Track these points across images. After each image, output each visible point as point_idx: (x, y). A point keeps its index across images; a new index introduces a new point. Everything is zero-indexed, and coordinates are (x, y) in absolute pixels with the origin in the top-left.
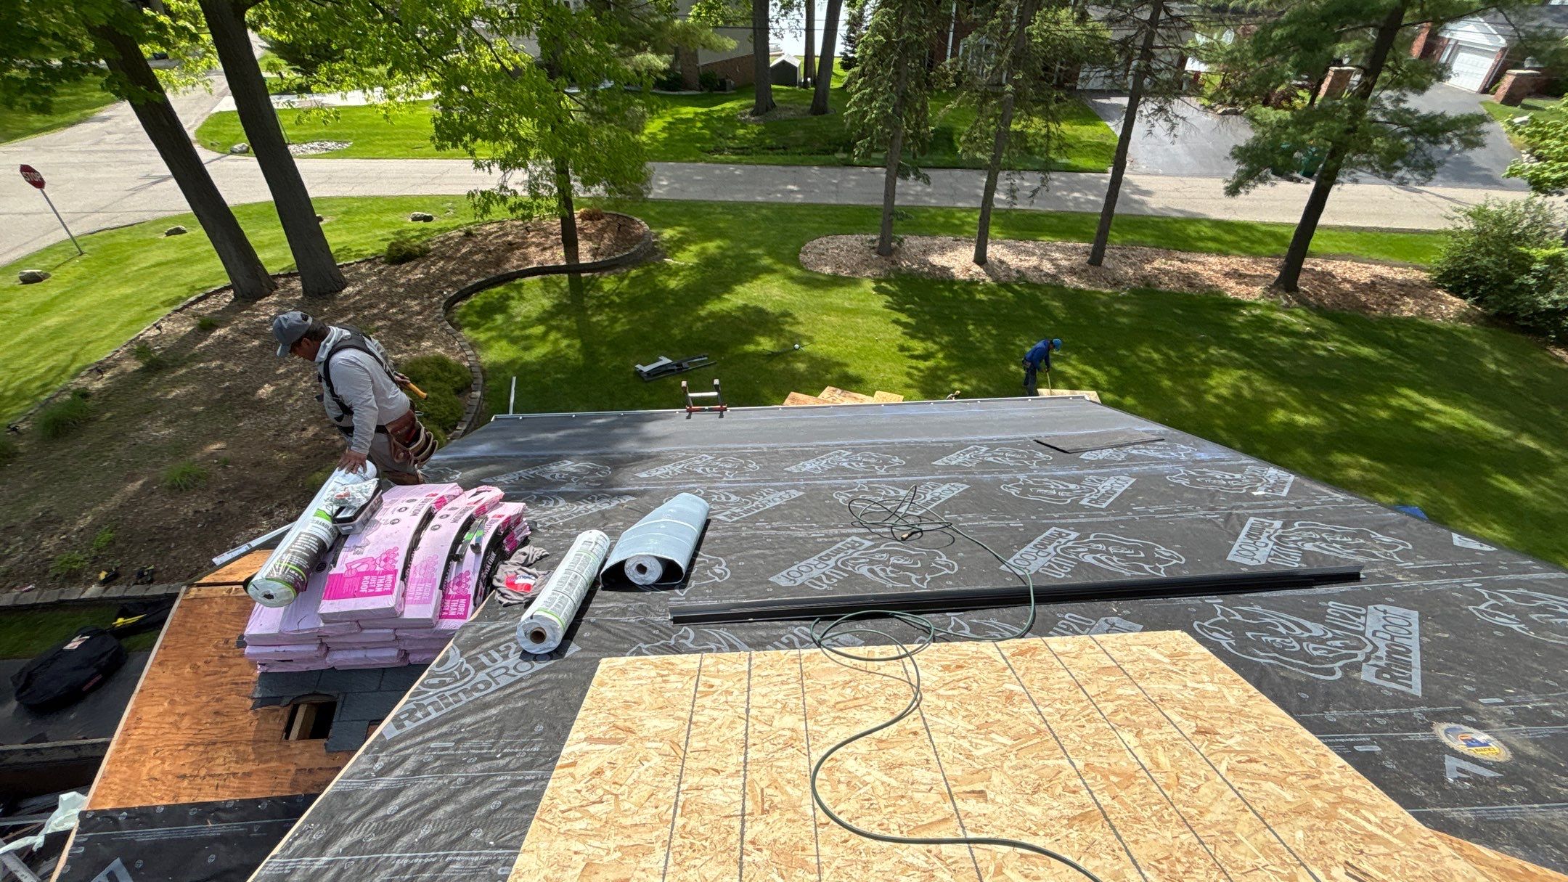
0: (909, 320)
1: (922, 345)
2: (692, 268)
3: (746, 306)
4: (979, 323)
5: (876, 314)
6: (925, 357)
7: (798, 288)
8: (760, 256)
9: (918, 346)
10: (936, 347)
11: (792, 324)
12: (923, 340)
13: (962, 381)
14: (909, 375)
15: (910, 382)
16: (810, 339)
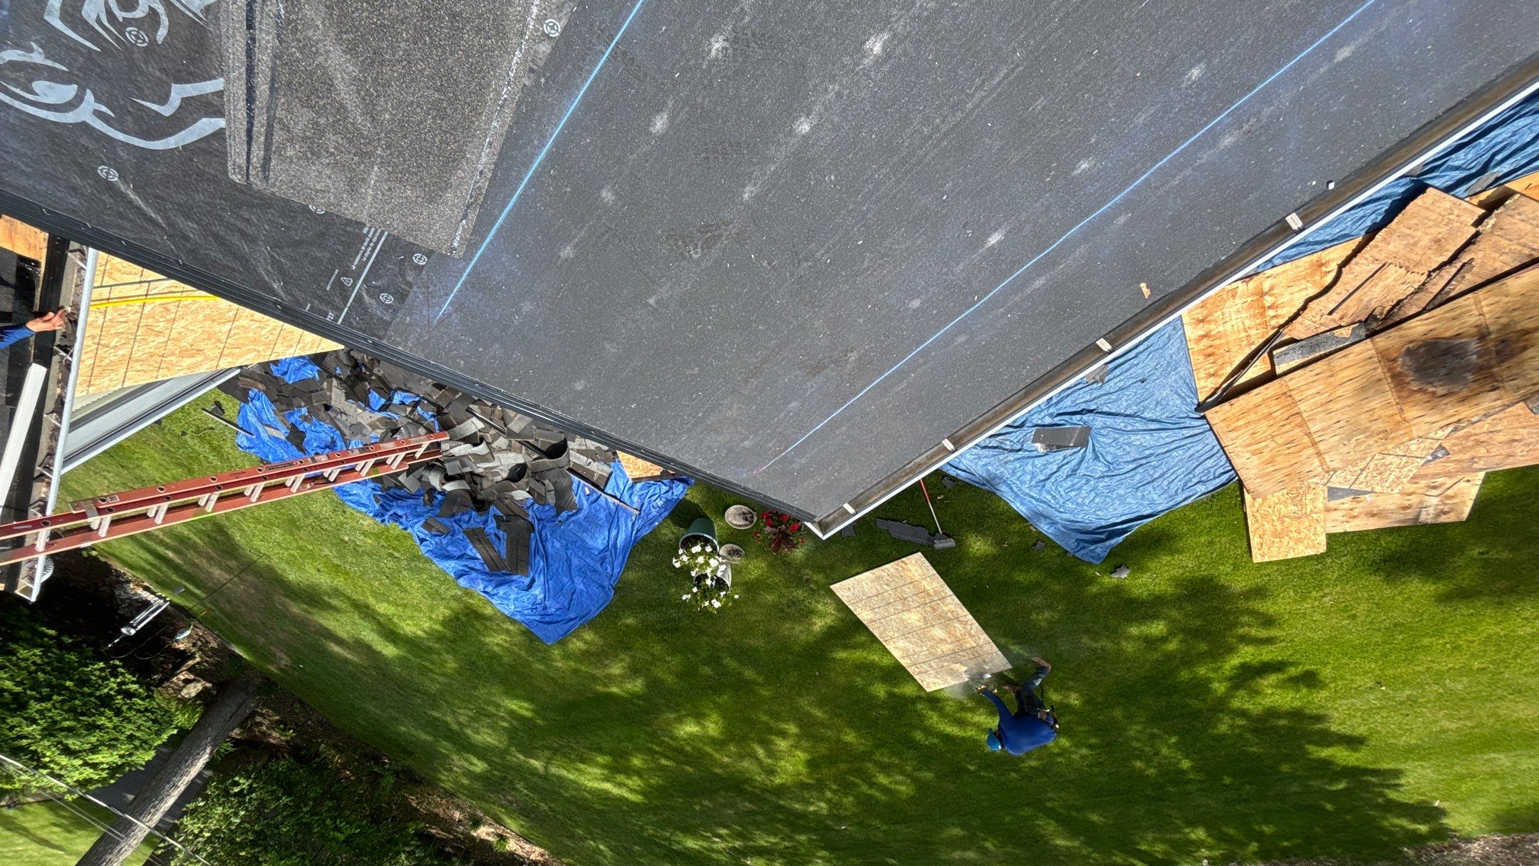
0: (1325, 753)
1: (1267, 702)
4: (1175, 776)
5: (1409, 752)
6: (1248, 675)
9: (1275, 695)
10: (1236, 704)
12: (1272, 713)
13: (1150, 642)
14: (1268, 621)
15: (1259, 606)
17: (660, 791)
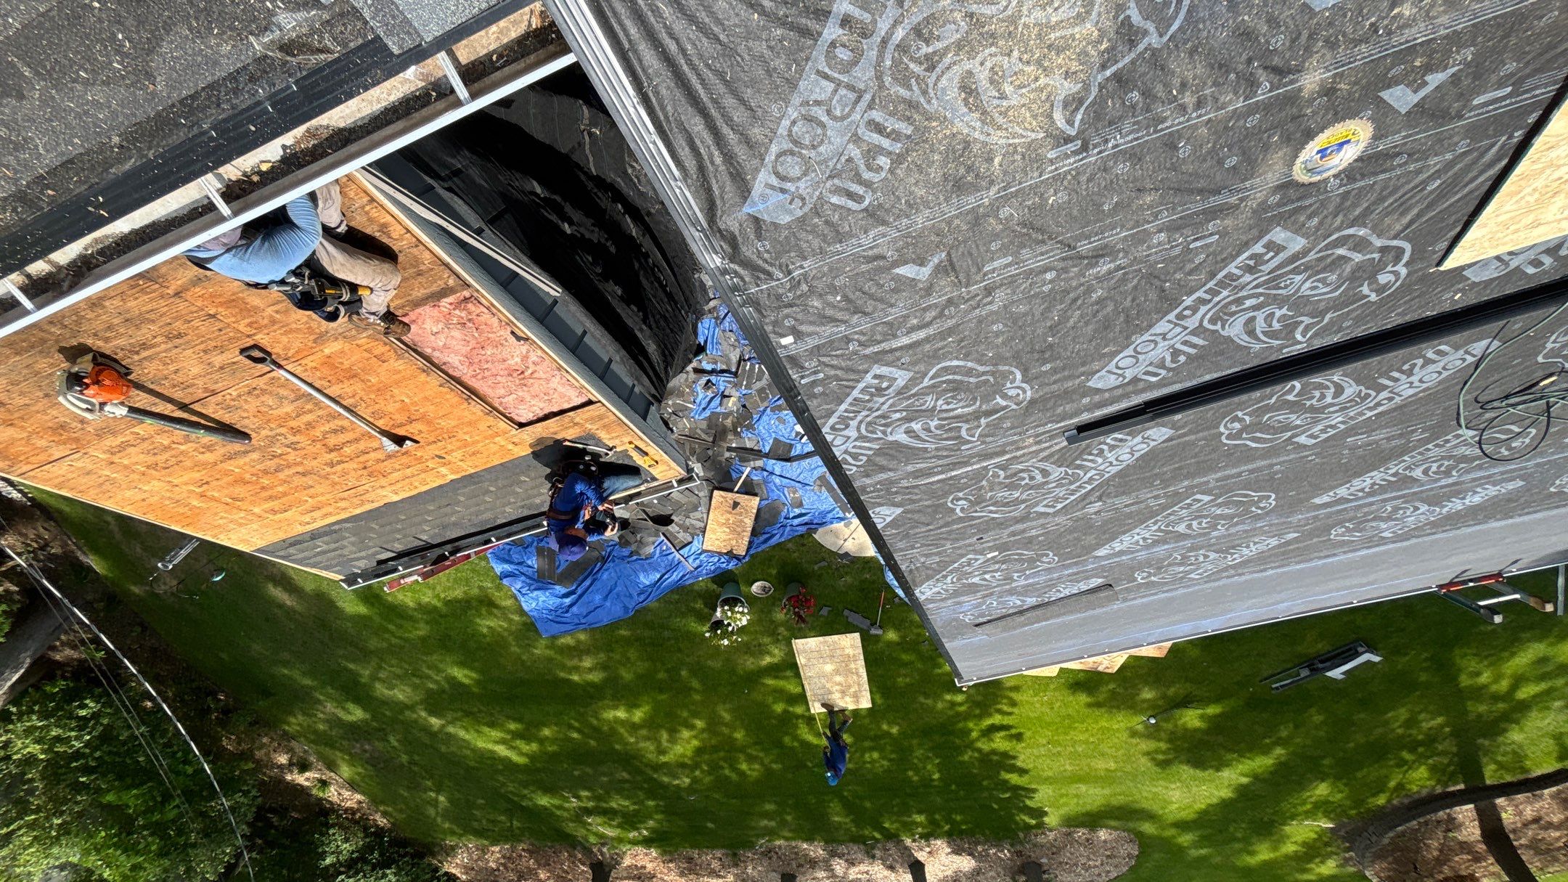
0: (1008, 776)
1: (994, 746)
2: (1293, 817)
3: (1218, 770)
4: (927, 782)
6: (993, 729)
7: (1145, 805)
8: (1197, 845)
9: (1000, 743)
10: (979, 745)
11: (1157, 751)
12: (994, 752)
13: (953, 704)
14: (1013, 704)
15: (1014, 695)
16: (1134, 734)
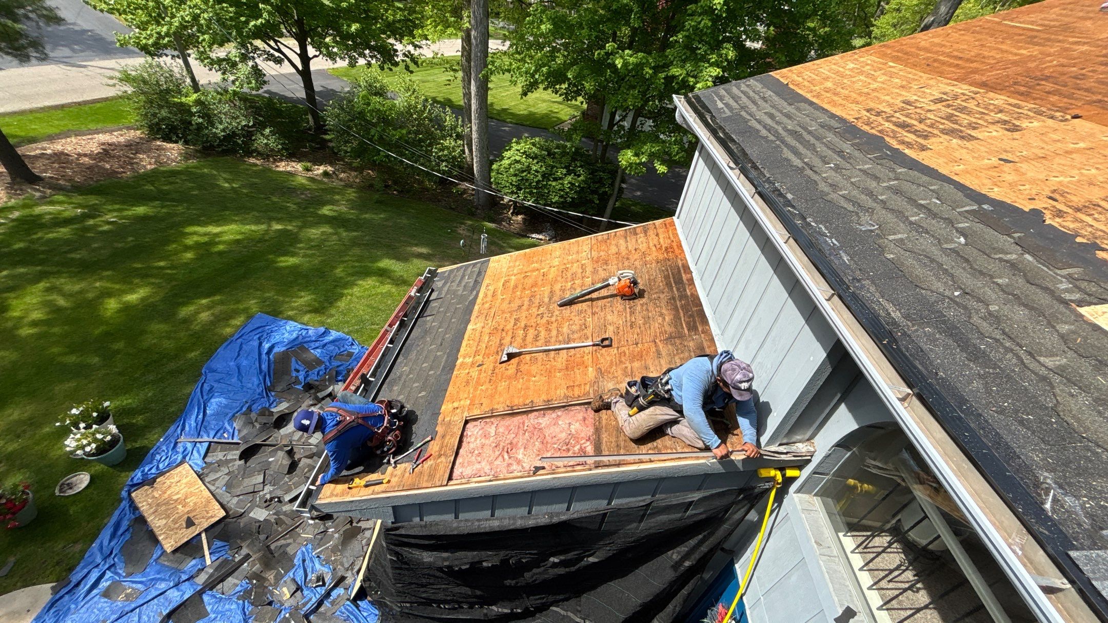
17: (167, 241)
